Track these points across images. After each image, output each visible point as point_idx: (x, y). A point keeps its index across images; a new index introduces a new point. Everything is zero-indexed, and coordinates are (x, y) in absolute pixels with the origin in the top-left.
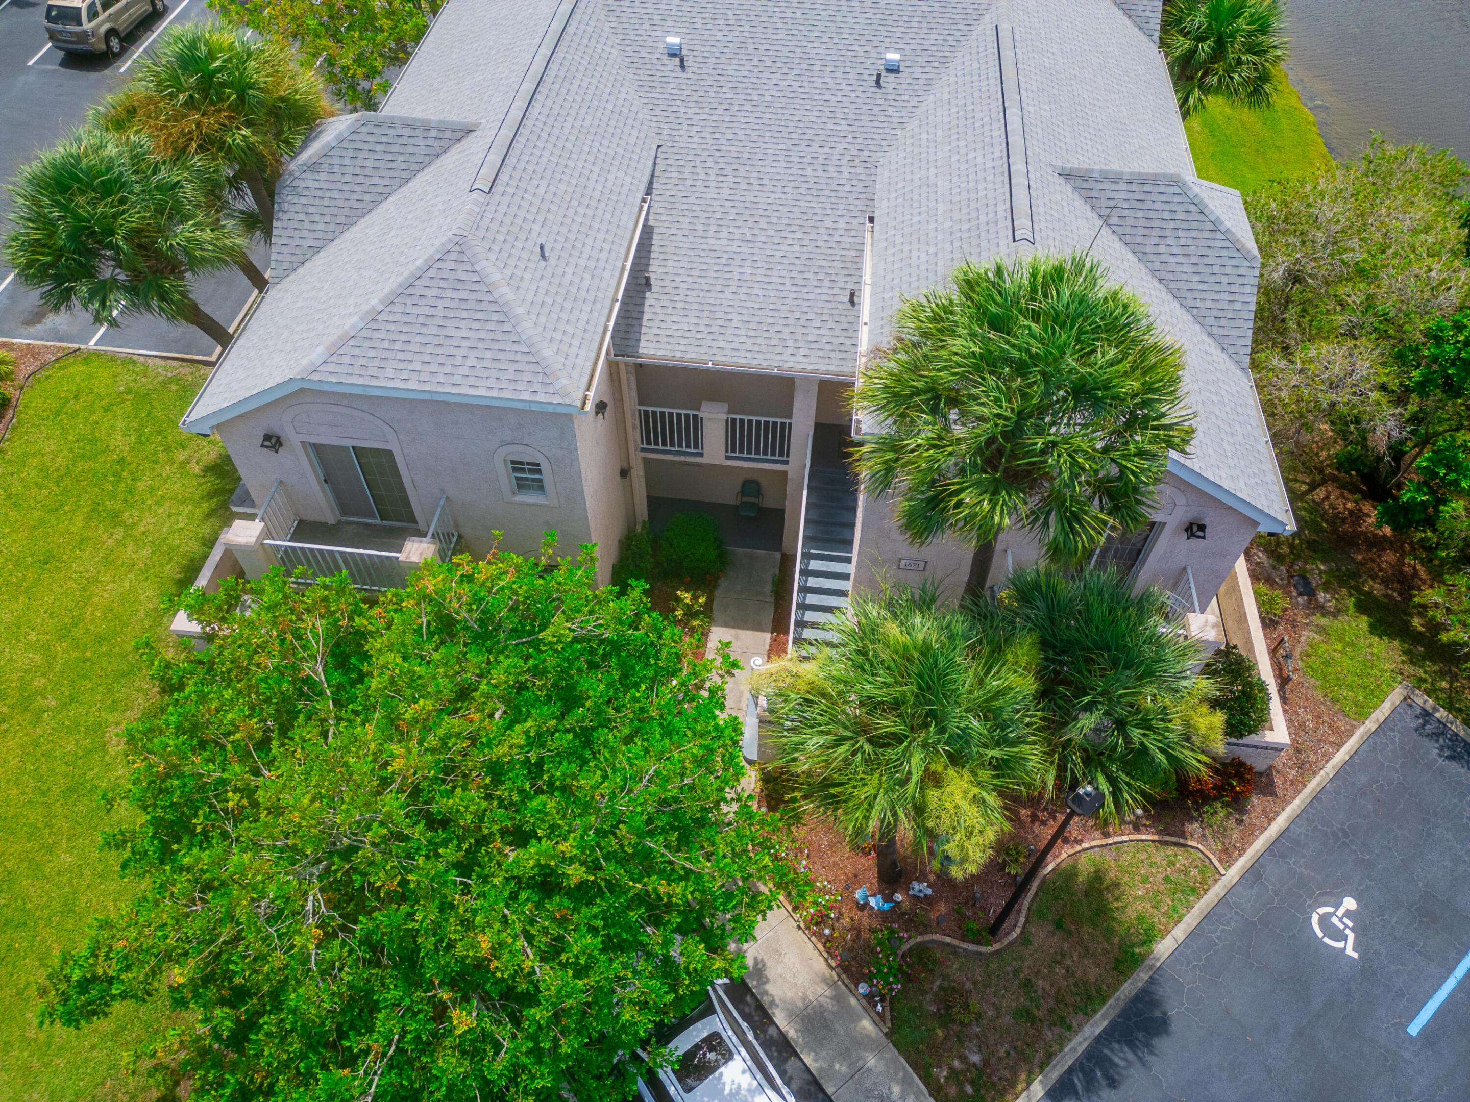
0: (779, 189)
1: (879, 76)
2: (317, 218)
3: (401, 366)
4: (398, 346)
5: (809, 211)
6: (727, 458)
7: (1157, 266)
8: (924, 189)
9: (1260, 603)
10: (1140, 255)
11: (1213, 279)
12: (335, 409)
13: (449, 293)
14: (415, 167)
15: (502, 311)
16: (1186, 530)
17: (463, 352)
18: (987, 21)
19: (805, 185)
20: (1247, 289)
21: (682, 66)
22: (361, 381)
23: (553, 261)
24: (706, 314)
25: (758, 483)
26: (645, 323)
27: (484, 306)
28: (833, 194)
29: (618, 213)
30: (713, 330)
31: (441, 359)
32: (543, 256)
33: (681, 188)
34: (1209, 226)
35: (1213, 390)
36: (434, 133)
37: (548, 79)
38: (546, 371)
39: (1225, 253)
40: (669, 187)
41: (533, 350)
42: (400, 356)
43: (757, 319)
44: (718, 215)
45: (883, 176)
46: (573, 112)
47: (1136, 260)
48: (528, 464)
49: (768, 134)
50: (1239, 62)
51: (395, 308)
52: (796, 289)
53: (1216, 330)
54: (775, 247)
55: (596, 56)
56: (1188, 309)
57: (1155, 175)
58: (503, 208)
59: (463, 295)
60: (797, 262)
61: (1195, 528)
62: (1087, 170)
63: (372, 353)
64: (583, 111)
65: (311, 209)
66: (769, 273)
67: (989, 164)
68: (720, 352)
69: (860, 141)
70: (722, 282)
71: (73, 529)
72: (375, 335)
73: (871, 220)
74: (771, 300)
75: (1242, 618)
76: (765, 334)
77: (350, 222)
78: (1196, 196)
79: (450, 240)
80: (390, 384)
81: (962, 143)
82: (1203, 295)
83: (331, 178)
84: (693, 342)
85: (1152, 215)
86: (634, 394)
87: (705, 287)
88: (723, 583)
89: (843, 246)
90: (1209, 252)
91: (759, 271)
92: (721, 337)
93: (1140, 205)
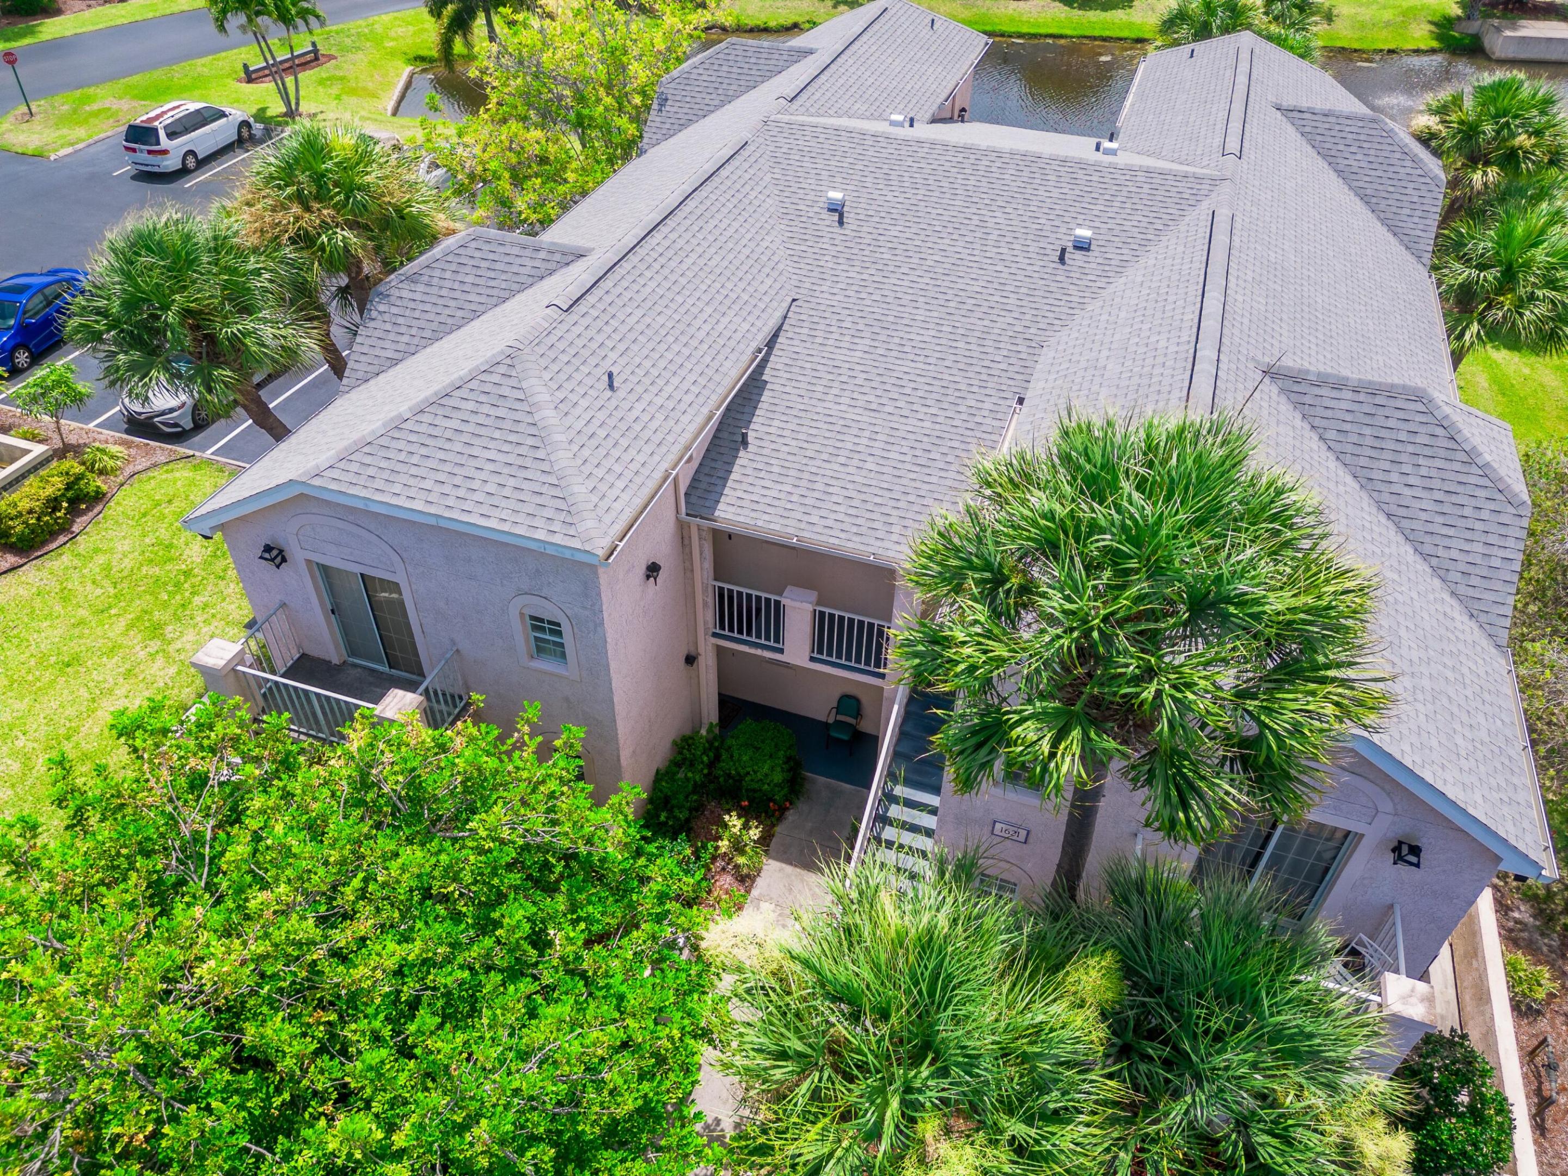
0: (921, 359)
1: (1063, 251)
2: (403, 329)
3: (411, 482)
4: (415, 459)
5: (952, 385)
6: (812, 659)
7: (1386, 497)
8: (1091, 372)
9: (1513, 982)
10: (1364, 481)
11: (1461, 523)
12: (340, 524)
13: (486, 409)
14: (515, 287)
15: (540, 437)
16: (1393, 850)
17: (483, 475)
18: (1204, 208)
19: (953, 358)
20: (1510, 543)
21: (841, 222)
22: (364, 493)
23: (621, 393)
24: (804, 483)
25: (858, 701)
26: (729, 484)
27: (521, 427)
28: (984, 370)
29: (721, 357)
30: (807, 501)
31: (457, 481)
32: (611, 386)
33: (808, 345)
34: (1461, 456)
35: (1449, 663)
36: (542, 255)
37: (680, 214)
38: (572, 509)
39: (1482, 493)
40: (795, 342)
41: (563, 483)
42: (414, 471)
43: (863, 497)
44: (844, 379)
45: (1046, 356)
46: (700, 250)
47: (1357, 486)
48: (550, 622)
49: (922, 299)
50: (1532, 297)
51: (426, 418)
52: (917, 469)
53: (1462, 590)
54: (903, 420)
55: (746, 201)
56: (1426, 557)
57: (1392, 386)
58: (577, 330)
59: (501, 412)
60: (925, 439)
61: (1405, 850)
62: (1300, 371)
63: (384, 464)
64: (713, 250)
65: (400, 320)
66: (888, 447)
67: (1173, 348)
68: (810, 527)
69: (1028, 317)
70: (831, 450)
71: (111, 634)
72: (394, 444)
73: (1021, 401)
74: (885, 477)
75: (1483, 997)
76: (868, 515)
77: (436, 337)
78: (1446, 417)
79: (502, 352)
80: (394, 501)
81: (1146, 326)
82: (1447, 542)
83: (428, 290)
84: (781, 512)
85: (1383, 433)
86: (709, 565)
87: (808, 453)
88: (791, 816)
89: (984, 428)
90: (1459, 489)
91: (876, 444)
92: (815, 511)
93: (1367, 420)
